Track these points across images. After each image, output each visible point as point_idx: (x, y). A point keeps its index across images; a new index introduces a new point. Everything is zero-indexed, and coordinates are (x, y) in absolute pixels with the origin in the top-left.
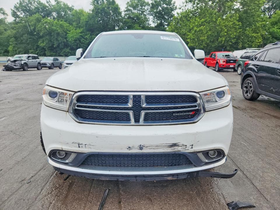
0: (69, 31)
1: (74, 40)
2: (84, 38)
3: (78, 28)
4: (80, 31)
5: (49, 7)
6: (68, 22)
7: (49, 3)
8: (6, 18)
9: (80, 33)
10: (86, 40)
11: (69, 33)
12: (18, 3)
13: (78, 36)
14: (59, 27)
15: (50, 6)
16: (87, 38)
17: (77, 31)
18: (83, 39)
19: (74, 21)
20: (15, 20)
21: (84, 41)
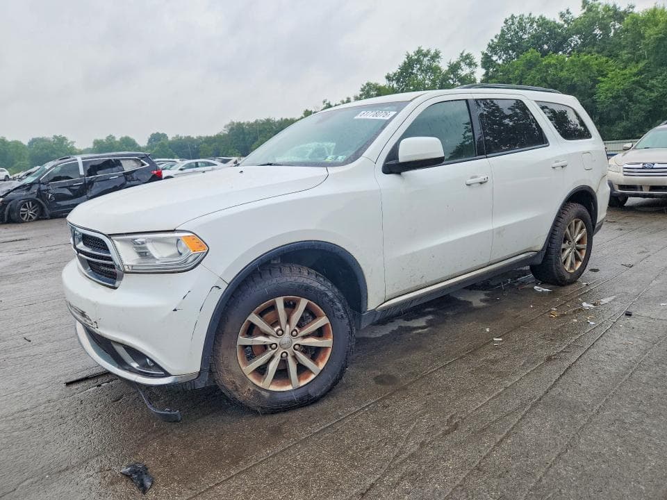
0: (604, 76)
1: (612, 97)
2: (645, 88)
3: (634, 63)
4: (635, 70)
5: (566, 26)
6: (606, 52)
7: (567, 16)
8: (473, 73)
9: (635, 75)
10: (651, 91)
11: (601, 82)
12: (496, 37)
13: (627, 85)
14: (576, 69)
15: (568, 24)
16: (654, 86)
17: (627, 71)
18: (643, 90)
19: (624, 47)
20: (487, 74)
21: (644, 95)
